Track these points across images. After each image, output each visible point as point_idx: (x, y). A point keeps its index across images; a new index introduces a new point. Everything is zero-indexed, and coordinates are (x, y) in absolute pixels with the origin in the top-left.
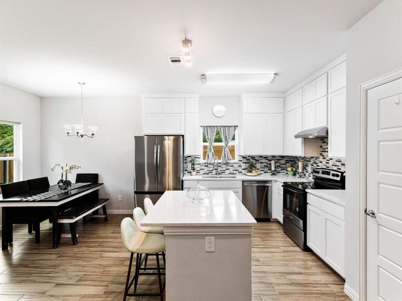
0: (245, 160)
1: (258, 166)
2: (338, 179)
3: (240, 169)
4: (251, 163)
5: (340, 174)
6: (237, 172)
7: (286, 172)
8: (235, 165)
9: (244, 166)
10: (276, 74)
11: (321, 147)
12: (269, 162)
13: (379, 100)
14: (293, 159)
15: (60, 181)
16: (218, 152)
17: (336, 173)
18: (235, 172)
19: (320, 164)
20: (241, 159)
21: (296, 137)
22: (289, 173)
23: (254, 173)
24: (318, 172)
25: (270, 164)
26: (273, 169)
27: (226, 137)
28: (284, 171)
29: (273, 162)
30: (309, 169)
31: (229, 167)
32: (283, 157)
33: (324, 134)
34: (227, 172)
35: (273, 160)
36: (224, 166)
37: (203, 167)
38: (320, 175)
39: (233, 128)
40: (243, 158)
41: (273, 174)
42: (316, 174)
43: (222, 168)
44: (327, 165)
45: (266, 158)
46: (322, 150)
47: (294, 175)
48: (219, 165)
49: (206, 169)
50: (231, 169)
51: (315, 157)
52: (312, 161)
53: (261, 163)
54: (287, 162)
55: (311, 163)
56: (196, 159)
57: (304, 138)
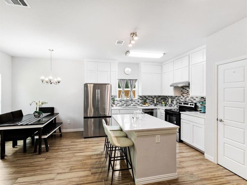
0: (141, 98)
1: (148, 101)
2: (193, 106)
3: (138, 103)
4: (144, 99)
5: (194, 104)
6: (137, 105)
7: (161, 104)
8: (136, 101)
9: (140, 101)
10: (164, 54)
11: (182, 91)
12: (153, 99)
13: (224, 70)
14: (164, 97)
15: (35, 112)
16: (127, 93)
17: (192, 104)
18: (136, 105)
19: (181, 100)
20: (139, 97)
21: (171, 86)
22: (163, 105)
23: (147, 105)
24: (181, 104)
25: (154, 100)
26: (155, 103)
27: (131, 85)
28: (160, 104)
29: (155, 99)
30: (175, 102)
31: (133, 102)
32: (160, 96)
33: (187, 85)
34: (132, 105)
35: (155, 98)
36: (130, 101)
37: (119, 102)
38: (183, 105)
39: (135, 81)
40: (140, 97)
41: (155, 105)
42: (180, 105)
43: (129, 102)
44: (185, 100)
45: (151, 97)
46: (182, 93)
47: (165, 106)
48: (128, 101)
49: (120, 103)
50: (134, 103)
51: (178, 96)
52: (176, 98)
53: (149, 100)
54: (162, 99)
55: (176, 99)
56: (115, 98)
57: (175, 87)
